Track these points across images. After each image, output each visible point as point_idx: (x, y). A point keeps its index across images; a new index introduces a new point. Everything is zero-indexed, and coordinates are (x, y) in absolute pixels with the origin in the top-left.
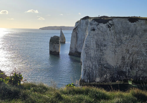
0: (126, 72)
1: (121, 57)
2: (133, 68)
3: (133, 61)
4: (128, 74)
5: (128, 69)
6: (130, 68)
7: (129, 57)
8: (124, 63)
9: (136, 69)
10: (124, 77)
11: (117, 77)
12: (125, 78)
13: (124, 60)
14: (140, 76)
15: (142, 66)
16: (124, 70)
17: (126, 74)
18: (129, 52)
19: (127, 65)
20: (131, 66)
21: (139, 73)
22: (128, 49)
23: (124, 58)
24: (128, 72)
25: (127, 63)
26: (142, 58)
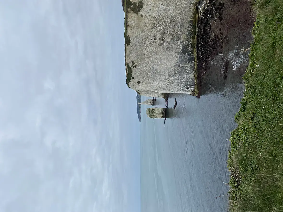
0: (184, 45)
1: (167, 51)
2: (179, 38)
3: (171, 38)
5: (180, 43)
6: (178, 41)
7: (167, 43)
8: (173, 48)
9: (179, 35)
10: (189, 48)
11: (188, 55)
13: (169, 48)
14: (188, 30)
15: (176, 28)
16: (181, 47)
18: (161, 43)
19: (175, 44)
20: (176, 40)
21: (184, 31)
22: (159, 44)
23: (168, 48)
24: (183, 44)
25: (173, 44)
26: (168, 29)
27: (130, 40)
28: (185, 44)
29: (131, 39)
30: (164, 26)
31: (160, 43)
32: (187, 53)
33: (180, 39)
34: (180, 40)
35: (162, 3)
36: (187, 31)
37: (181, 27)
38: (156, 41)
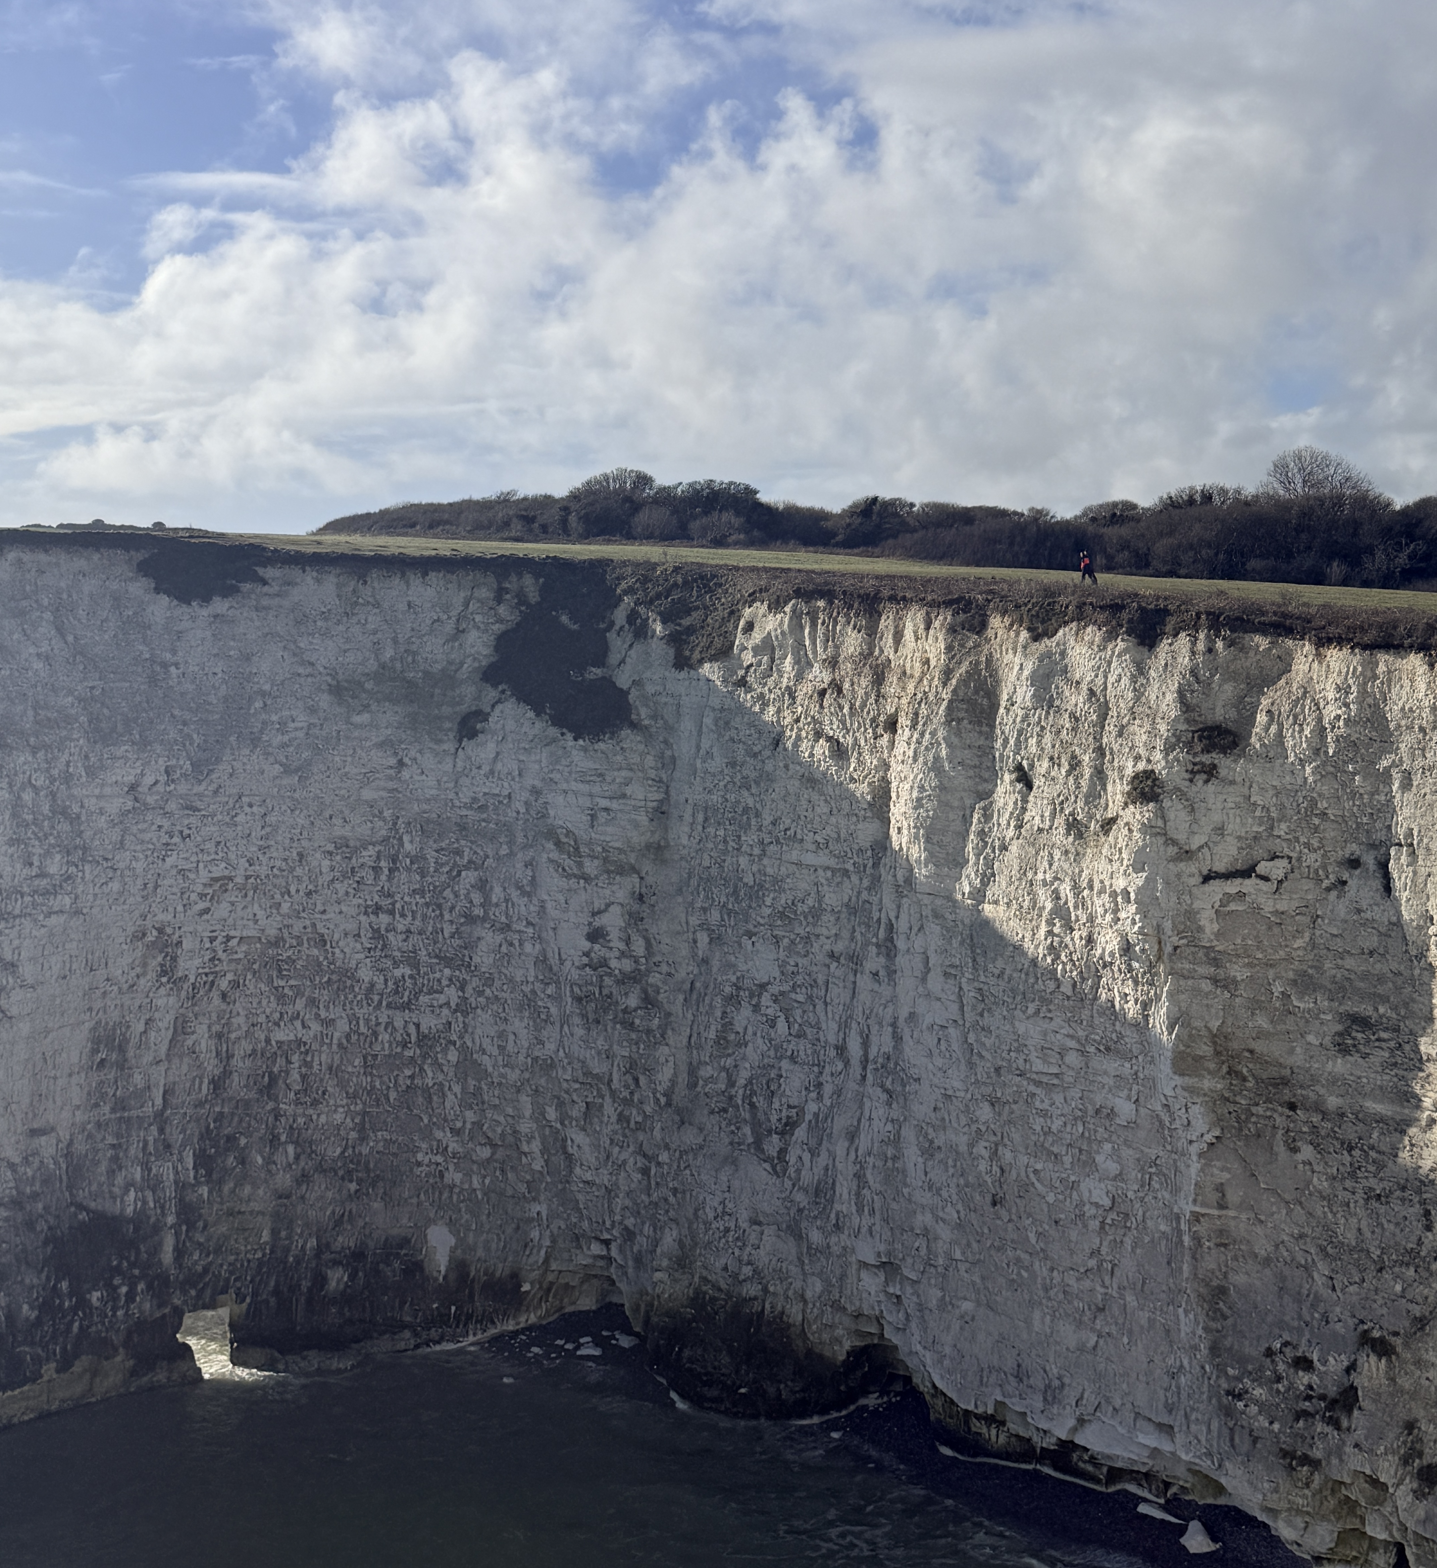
0: (157, 1229)
1: (82, 1035)
2: (231, 1161)
3: (227, 1073)
4: (180, 1253)
5: (181, 1186)
6: (203, 1160)
7: (181, 1028)
8: (120, 1105)
9: (269, 1161)
10: (131, 1297)
11: (46, 1307)
12: (144, 1306)
13: (122, 1065)
14: (319, 1251)
15: (338, 1117)
16: (130, 1203)
17: (156, 1249)
18: (174, 959)
19: (161, 1131)
20: (206, 1134)
21: (312, 1213)
22: (160, 931)
23: (122, 1049)
24: (171, 1220)
25: (159, 1101)
26: (328, 1023)
27: (206, 599)
28: (169, 1243)
29: (219, 605)
30: (365, 974)
31: (179, 943)
32: (64, 1285)
33: (221, 1182)
34: (209, 1174)
35: (614, 935)
36: (312, 1243)
37: (348, 1176)
38: (202, 896)
